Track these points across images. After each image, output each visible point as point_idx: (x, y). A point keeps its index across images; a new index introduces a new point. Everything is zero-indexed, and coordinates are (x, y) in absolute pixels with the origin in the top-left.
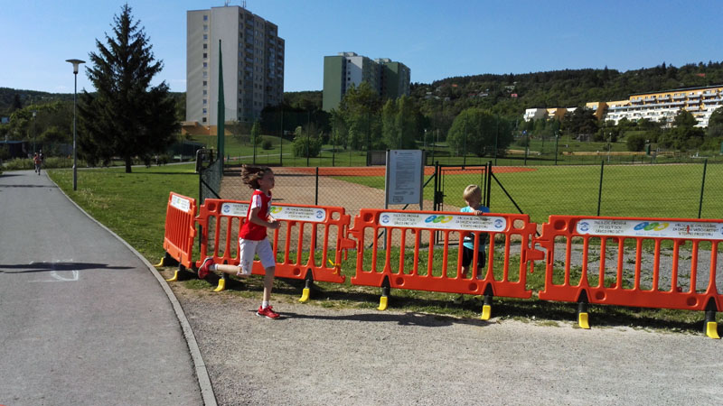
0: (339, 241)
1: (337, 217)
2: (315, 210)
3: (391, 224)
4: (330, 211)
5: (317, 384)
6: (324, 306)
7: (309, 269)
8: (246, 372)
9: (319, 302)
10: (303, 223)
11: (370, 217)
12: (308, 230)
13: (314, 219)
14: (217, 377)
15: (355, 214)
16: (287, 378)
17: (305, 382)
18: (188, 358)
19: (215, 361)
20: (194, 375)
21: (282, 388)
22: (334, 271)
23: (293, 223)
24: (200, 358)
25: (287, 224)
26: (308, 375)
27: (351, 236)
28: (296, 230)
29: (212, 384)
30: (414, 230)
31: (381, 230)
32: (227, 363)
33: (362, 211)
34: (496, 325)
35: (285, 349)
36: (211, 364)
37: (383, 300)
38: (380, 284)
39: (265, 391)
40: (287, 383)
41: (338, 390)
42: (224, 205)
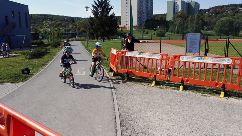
0: (165, 65)
1: (164, 57)
2: (157, 55)
3: (185, 60)
4: (162, 55)
5: (153, 115)
6: (160, 88)
7: (155, 75)
8: (130, 108)
9: (158, 86)
10: (153, 59)
11: (177, 57)
12: (155, 62)
13: (156, 58)
14: (121, 109)
15: (171, 56)
16: (144, 111)
17: (149, 113)
18: (113, 101)
19: (121, 103)
20: (114, 107)
21: (141, 115)
22: (164, 76)
23: (149, 59)
24: (116, 102)
25: (147, 59)
26: (151, 111)
27: (169, 64)
28: (150, 61)
29: (119, 111)
30: (193, 63)
31: (181, 63)
32: (125, 104)
33: (174, 55)
34: (226, 100)
35: (144, 102)
36: (119, 104)
37: (181, 87)
38: (180, 82)
39: (136, 115)
40: (144, 113)
41: (161, 118)
42: (127, 52)
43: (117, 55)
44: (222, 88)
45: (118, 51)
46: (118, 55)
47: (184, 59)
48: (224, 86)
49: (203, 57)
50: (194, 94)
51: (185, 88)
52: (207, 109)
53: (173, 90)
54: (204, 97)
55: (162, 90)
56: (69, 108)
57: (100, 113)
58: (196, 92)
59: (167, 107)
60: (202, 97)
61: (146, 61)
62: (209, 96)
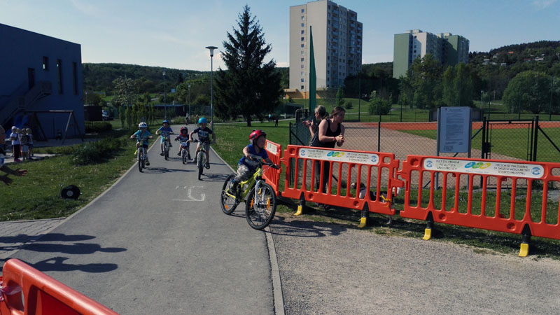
0: (390, 180)
1: (388, 161)
2: (370, 155)
3: (434, 168)
4: (383, 157)
5: (362, 295)
6: (377, 233)
7: (366, 203)
8: (308, 279)
9: (374, 229)
10: (361, 165)
11: (416, 161)
12: (365, 171)
13: (369, 162)
14: (287, 280)
15: (403, 160)
16: (340, 287)
17: (353, 292)
18: (267, 263)
19: (286, 268)
20: (270, 277)
21: (334, 294)
22: (386, 205)
23: (353, 165)
24: (276, 264)
25: (348, 166)
26: (356, 287)
27: (399, 177)
28: (356, 169)
29: (282, 285)
30: (454, 174)
31: (428, 176)
32: (295, 270)
33: (409, 157)
34: (533, 262)
35: (340, 264)
36: (283, 269)
37: (428, 232)
38: (425, 218)
39: (321, 296)
40: (339, 291)
41: (379, 302)
42: (301, 150)
43: (279, 156)
44: (523, 233)
45: (281, 147)
46: (281, 157)
47: (432, 165)
48: (527, 230)
49: (477, 162)
50: (457, 246)
51: (436, 234)
52: (487, 284)
53: (409, 239)
54: (481, 254)
55: (383, 238)
56: (168, 279)
57: (238, 290)
58: (463, 243)
59: (394, 278)
60: (477, 255)
61: (345, 170)
62: (493, 254)
